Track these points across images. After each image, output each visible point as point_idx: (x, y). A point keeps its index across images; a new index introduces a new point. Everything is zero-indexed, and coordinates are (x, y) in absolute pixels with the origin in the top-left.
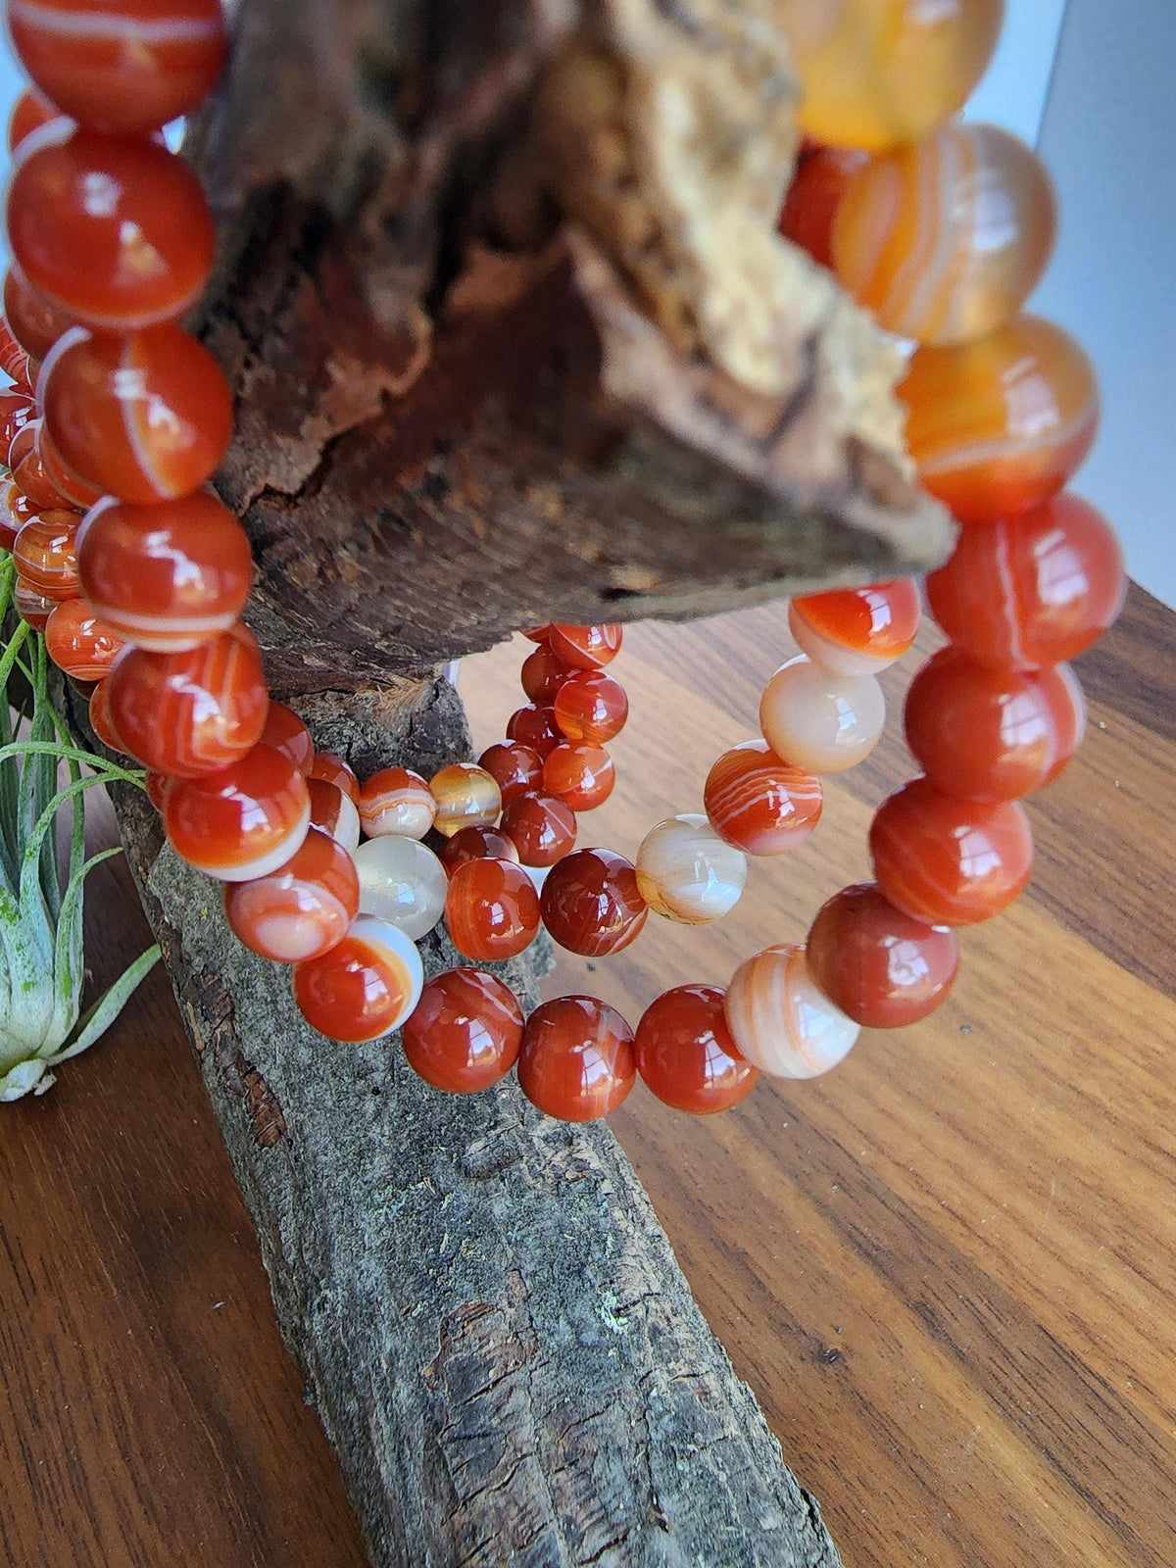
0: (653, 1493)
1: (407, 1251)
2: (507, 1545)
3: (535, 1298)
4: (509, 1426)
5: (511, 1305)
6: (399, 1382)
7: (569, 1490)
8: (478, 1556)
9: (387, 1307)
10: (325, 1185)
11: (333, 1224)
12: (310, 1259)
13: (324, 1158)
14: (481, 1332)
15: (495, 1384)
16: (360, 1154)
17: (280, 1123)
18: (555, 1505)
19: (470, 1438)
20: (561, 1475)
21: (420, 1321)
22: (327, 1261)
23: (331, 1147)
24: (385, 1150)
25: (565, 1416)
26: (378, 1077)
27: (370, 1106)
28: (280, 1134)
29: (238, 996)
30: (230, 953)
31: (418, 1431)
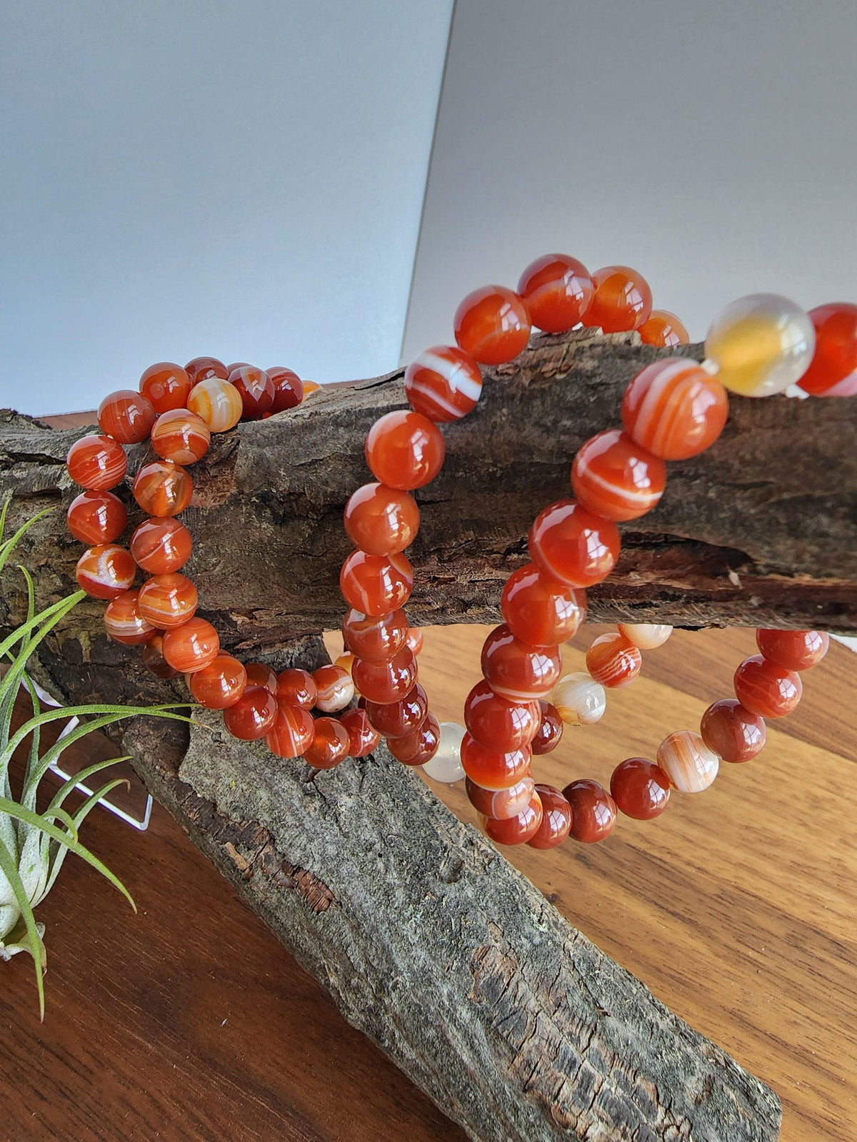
0: (596, 1001)
1: (435, 936)
2: (547, 1061)
3: (506, 933)
4: (523, 1003)
5: (496, 941)
6: (459, 1008)
7: (563, 1019)
8: (535, 1074)
9: (437, 971)
10: (373, 919)
11: (387, 941)
13: (367, 905)
14: (490, 962)
15: (508, 984)
16: (386, 894)
17: (328, 893)
18: (561, 1030)
19: (508, 1018)
20: (557, 1014)
21: (458, 970)
22: (390, 961)
23: (368, 896)
24: (399, 886)
25: (547, 983)
26: (378, 846)
27: (380, 865)
28: (330, 901)
29: (275, 828)
30: (260, 804)
31: (479, 1028)
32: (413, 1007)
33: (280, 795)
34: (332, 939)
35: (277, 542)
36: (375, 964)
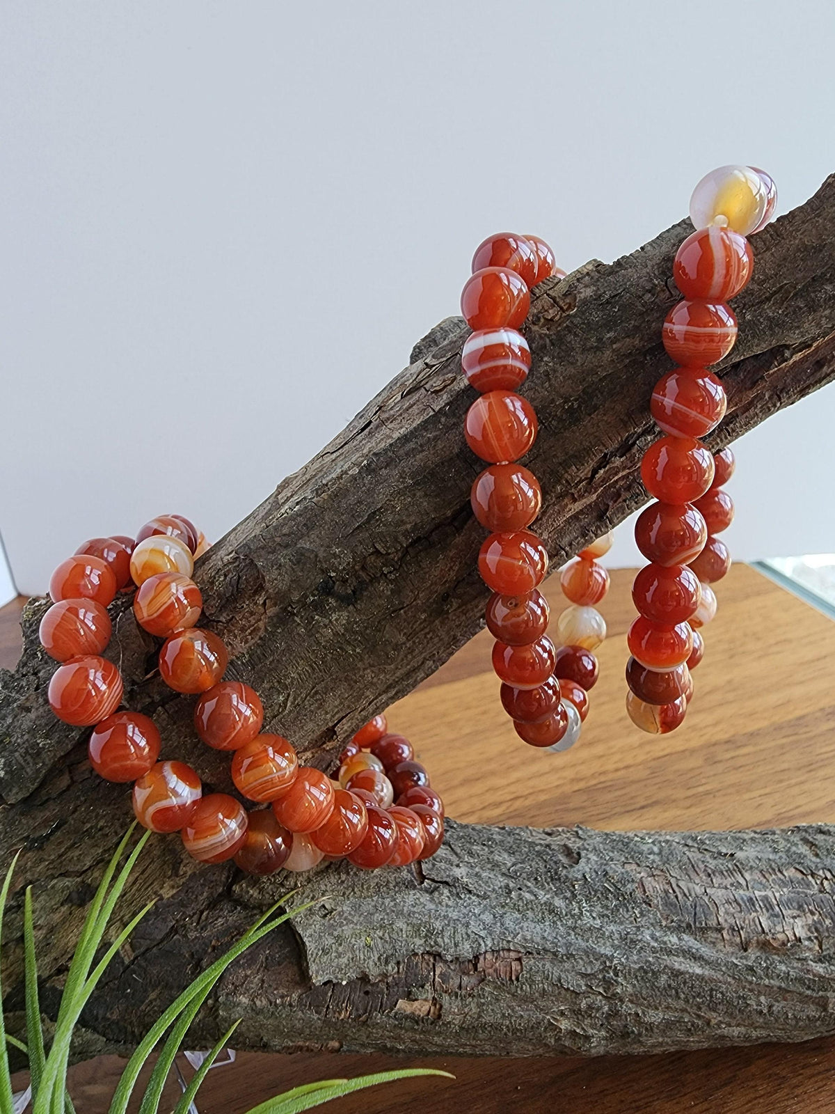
0: (720, 853)
1: (607, 907)
2: (739, 914)
3: (638, 862)
4: (693, 895)
5: (640, 873)
6: (666, 939)
7: (720, 881)
8: (741, 932)
9: (631, 929)
10: (560, 939)
11: (583, 944)
12: (592, 969)
13: (547, 933)
14: (651, 889)
15: (674, 892)
16: (551, 911)
17: (513, 955)
18: (726, 888)
19: (695, 914)
20: (714, 881)
21: (641, 913)
22: (599, 956)
23: (542, 926)
24: (553, 898)
25: (690, 868)
26: (511, 885)
27: (528, 896)
28: (519, 959)
29: (432, 943)
30: (404, 936)
31: (689, 940)
32: (638, 974)
33: (414, 913)
34: (544, 989)
35: (356, 623)
36: (589, 971)
